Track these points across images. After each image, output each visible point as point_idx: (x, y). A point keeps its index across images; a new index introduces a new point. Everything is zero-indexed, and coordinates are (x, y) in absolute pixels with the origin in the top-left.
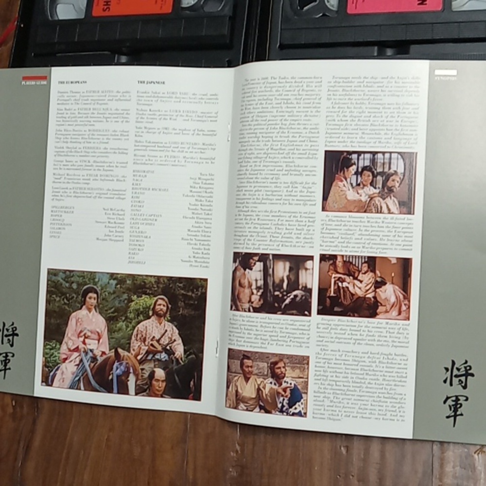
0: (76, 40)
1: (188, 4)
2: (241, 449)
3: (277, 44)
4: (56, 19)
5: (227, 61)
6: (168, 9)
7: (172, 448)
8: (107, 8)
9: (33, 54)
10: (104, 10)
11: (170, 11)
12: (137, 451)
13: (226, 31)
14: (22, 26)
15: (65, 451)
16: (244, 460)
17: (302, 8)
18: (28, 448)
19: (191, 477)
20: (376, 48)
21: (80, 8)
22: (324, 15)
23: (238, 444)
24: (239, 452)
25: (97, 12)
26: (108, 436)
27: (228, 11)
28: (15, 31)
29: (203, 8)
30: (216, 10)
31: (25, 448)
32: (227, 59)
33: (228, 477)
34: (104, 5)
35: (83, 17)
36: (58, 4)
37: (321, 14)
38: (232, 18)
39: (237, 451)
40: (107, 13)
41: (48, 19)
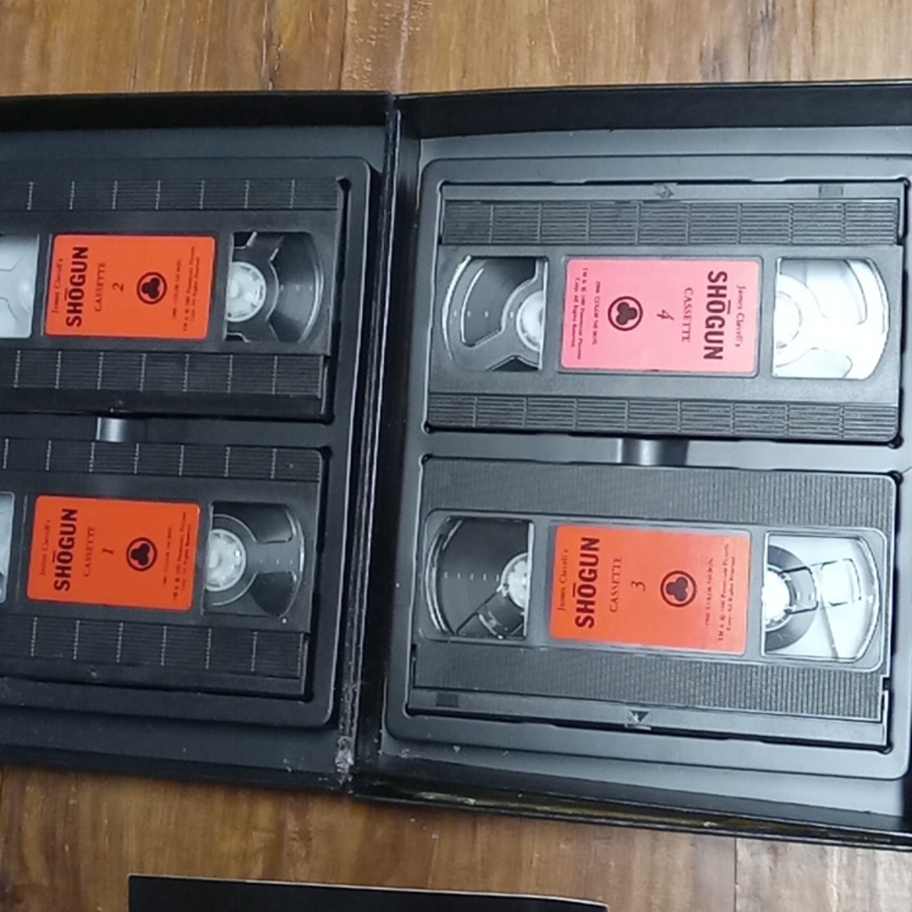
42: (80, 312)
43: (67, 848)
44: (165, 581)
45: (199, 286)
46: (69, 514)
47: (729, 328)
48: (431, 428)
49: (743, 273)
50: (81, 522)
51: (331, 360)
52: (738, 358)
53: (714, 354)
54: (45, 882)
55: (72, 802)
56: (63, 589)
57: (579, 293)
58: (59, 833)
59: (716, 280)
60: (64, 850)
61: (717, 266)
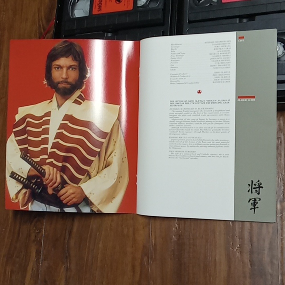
0: (85, 27)
1: (141, 4)
2: (178, 226)
3: (187, 21)
4: (74, 17)
5: (162, 32)
6: (131, 7)
7: (143, 228)
8: (100, 10)
9: (64, 36)
10: (98, 11)
11: (132, 9)
12: (125, 231)
13: (160, 16)
14: (58, 22)
15: (89, 233)
16: (180, 232)
17: (199, 2)
18: (70, 233)
19: (154, 242)
20: (238, 19)
21: (86, 11)
22: (210, 4)
23: (177, 224)
24: (178, 228)
25: (95, 12)
26: (111, 224)
27: (161, 7)
28: (54, 25)
29: (148, 6)
30: (155, 6)
31: (69, 232)
32: (162, 31)
33: (172, 241)
34: (99, 8)
35: (88, 15)
36: (75, 10)
37: (209, 4)
38: (164, 10)
39: (176, 228)
40: (100, 12)
41: (70, 17)
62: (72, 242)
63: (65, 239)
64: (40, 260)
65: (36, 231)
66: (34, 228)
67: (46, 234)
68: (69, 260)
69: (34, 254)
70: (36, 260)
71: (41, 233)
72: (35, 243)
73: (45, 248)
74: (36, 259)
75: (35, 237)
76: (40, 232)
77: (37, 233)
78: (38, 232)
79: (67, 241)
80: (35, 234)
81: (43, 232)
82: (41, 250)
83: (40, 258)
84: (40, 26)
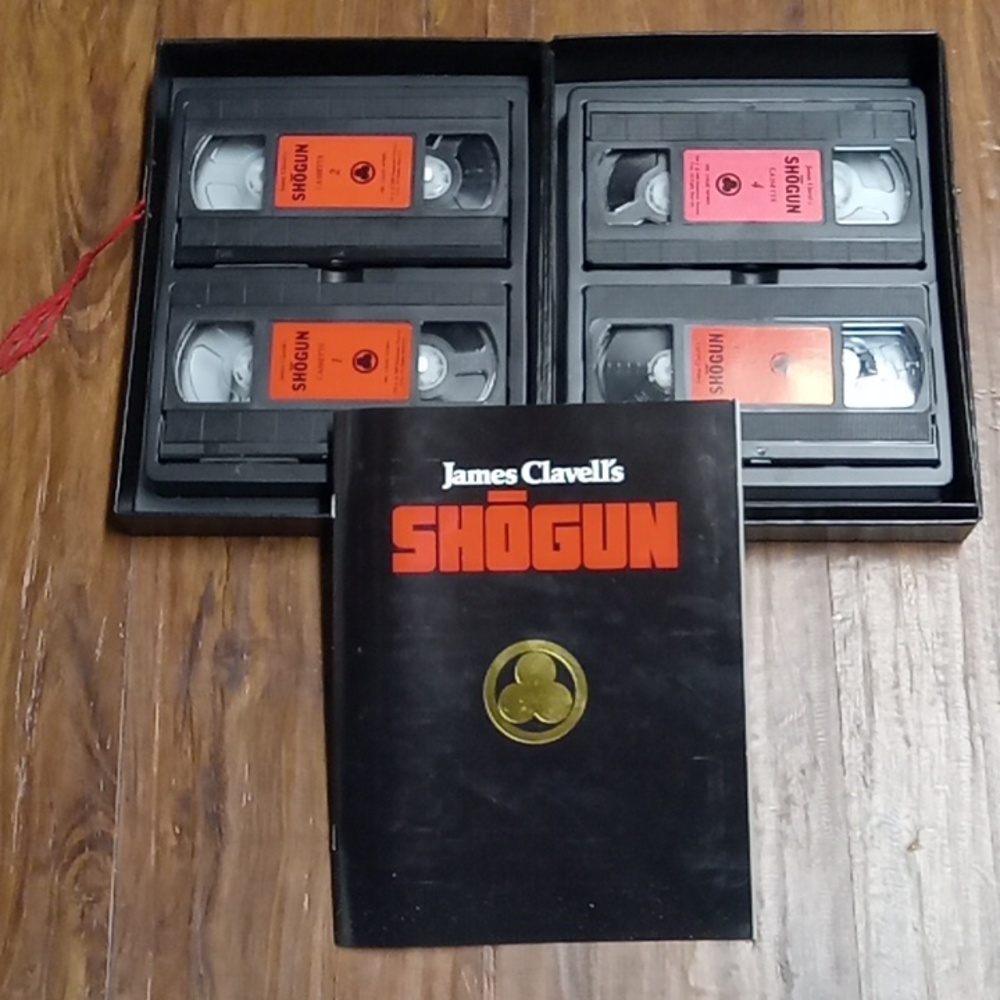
1: (434, 193)
6: (403, 201)
8: (300, 195)
10: (295, 198)
11: (407, 205)
22: (647, 221)
25: (284, 199)
27: (501, 210)
29: (458, 203)
30: (479, 209)
34: (295, 191)
35: (257, 207)
37: (642, 221)
40: (300, 204)
42: (303, 190)
43: (290, 608)
44: (386, 379)
45: (402, 172)
46: (302, 335)
47: (803, 193)
48: (588, 266)
49: (809, 158)
50: (313, 341)
51: (508, 221)
52: (811, 212)
53: (794, 209)
54: (271, 636)
55: (292, 572)
56: (300, 390)
57: (694, 172)
58: (282, 598)
59: (791, 162)
60: (287, 609)
61: (791, 153)
62: (218, 930)
63: (190, 920)
64: (102, 992)
65: (84, 898)
66: (76, 889)
67: (122, 905)
68: (207, 989)
69: (78, 973)
70: (90, 993)
71: (102, 904)
72: (83, 936)
73: (120, 950)
74: (88, 990)
75: (83, 915)
76: (97, 900)
77: (89, 902)
78: (91, 899)
79: (198, 928)
80: (80, 907)
81: (109, 898)
82: (106, 961)
83: (104, 984)
84: (64, 216)
